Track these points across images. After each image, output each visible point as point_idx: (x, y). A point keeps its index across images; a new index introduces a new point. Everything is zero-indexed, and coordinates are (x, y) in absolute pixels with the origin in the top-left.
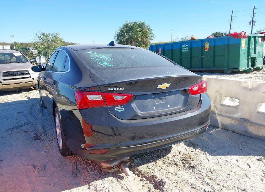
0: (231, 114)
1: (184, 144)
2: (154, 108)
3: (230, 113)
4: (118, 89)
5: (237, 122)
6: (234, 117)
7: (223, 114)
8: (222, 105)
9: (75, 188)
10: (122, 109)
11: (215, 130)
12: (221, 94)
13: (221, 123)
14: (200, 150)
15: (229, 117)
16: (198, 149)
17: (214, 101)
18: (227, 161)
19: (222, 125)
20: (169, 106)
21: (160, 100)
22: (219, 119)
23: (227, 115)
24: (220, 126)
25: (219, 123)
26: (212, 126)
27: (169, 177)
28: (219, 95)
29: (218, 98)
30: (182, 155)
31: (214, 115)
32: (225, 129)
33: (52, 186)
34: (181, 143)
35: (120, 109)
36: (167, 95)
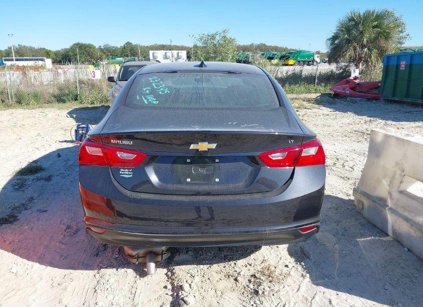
0: (413, 214)
1: (286, 249)
2: (189, 180)
3: (411, 212)
4: (124, 142)
5: (419, 234)
6: (417, 222)
7: (400, 211)
8: (402, 192)
9: (82, 269)
10: (129, 174)
11: (373, 238)
12: (403, 171)
13: (393, 227)
14: (303, 267)
15: (407, 220)
16: (300, 264)
17: (391, 182)
18: (330, 301)
19: (394, 232)
20: (217, 180)
21: (201, 167)
22: (390, 218)
23: (406, 214)
24: (390, 232)
25: (390, 226)
26: (378, 228)
27: (206, 296)
28: (399, 172)
29: (398, 177)
30: (262, 268)
31: (383, 209)
32: (398, 241)
33: (62, 258)
34: (280, 246)
35: (126, 173)
36: (217, 161)
